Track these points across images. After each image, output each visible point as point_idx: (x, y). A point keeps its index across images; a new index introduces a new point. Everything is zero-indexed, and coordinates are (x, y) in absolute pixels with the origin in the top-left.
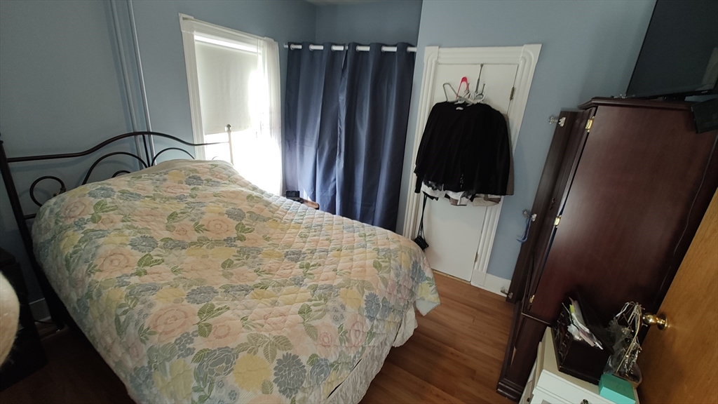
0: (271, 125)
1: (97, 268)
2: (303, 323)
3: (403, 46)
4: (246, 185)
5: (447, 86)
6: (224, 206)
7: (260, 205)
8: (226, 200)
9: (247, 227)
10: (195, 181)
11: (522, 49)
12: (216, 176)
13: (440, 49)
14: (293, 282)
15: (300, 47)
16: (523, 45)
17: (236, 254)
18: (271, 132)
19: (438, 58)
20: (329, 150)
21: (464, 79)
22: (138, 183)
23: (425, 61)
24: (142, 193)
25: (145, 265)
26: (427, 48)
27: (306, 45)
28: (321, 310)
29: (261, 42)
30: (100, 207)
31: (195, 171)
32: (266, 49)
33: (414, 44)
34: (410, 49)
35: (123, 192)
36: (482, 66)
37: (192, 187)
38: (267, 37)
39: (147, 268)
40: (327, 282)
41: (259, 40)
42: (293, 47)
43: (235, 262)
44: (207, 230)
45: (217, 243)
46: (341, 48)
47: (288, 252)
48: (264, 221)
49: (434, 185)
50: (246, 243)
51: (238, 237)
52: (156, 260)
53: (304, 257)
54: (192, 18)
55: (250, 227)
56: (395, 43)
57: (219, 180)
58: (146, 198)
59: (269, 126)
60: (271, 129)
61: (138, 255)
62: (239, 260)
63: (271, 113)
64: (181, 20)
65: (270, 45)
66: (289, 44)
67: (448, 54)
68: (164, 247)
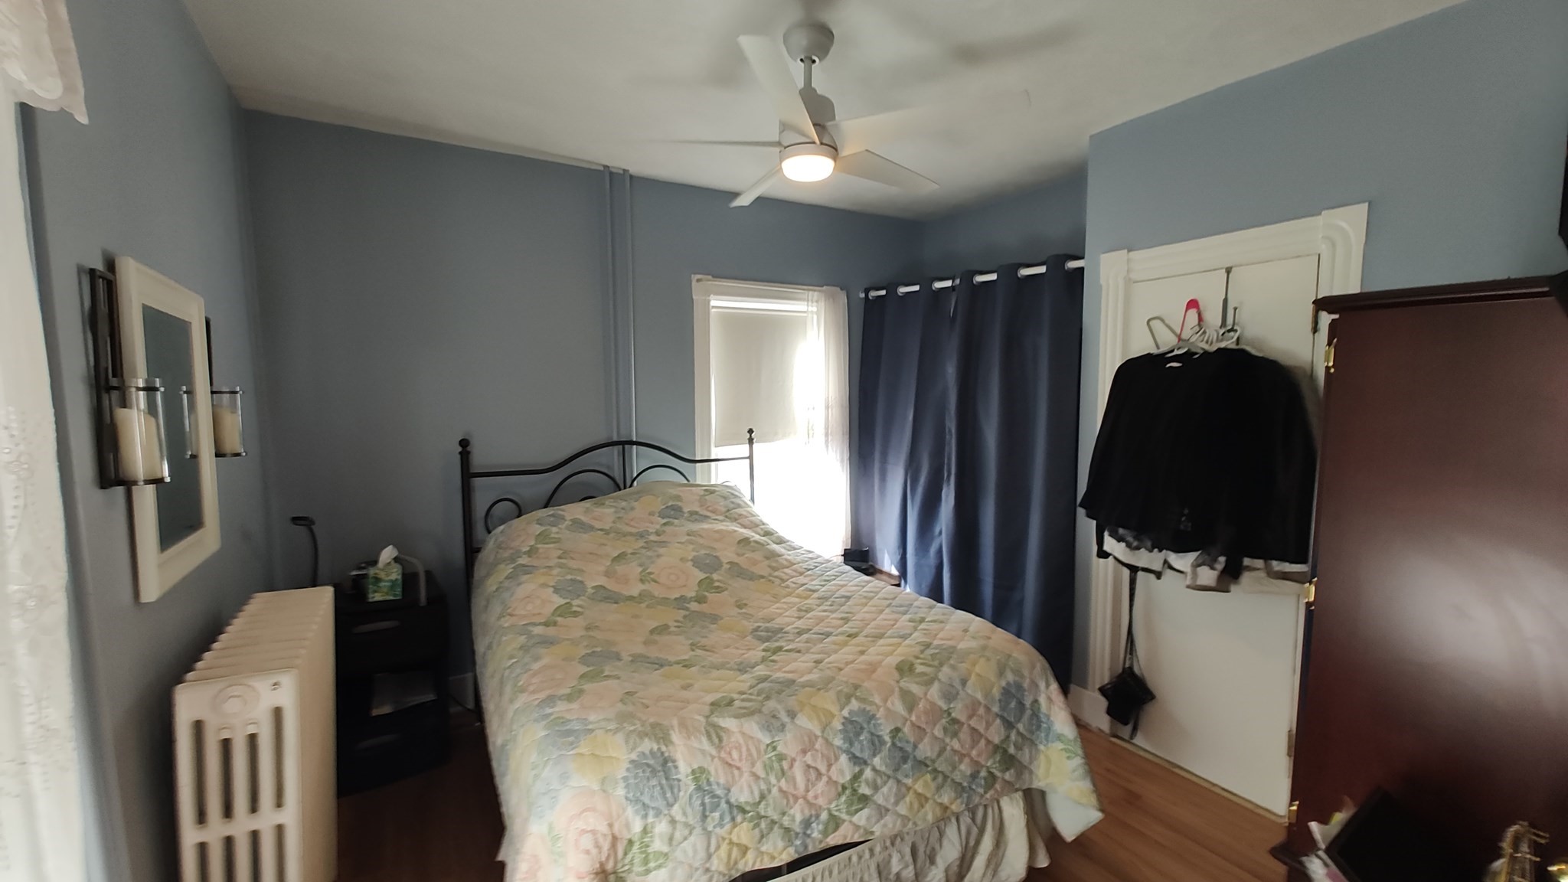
0: (827, 428)
1: (509, 611)
2: (707, 717)
3: (1056, 262)
4: (755, 525)
5: (1155, 324)
6: (693, 550)
7: (758, 556)
8: (701, 541)
9: (717, 584)
10: (672, 513)
11: (1319, 221)
12: (707, 509)
13: (1131, 253)
14: (736, 667)
15: (883, 292)
16: (1320, 214)
17: (681, 619)
18: (827, 441)
19: (1128, 271)
20: (929, 473)
21: (1193, 304)
22: (599, 511)
23: (1103, 282)
24: (597, 525)
25: (559, 616)
26: (1103, 256)
27: (891, 287)
28: (745, 708)
29: (814, 294)
30: (542, 537)
31: (678, 498)
32: (822, 304)
33: (1080, 255)
34: (1073, 264)
35: (575, 521)
36: (1228, 271)
37: (665, 521)
38: (827, 285)
39: (559, 619)
40: (790, 676)
41: (811, 293)
42: (873, 294)
43: (672, 629)
44: (656, 582)
45: (664, 601)
46: (948, 284)
47: (759, 627)
48: (751, 579)
49: (1130, 539)
50: (704, 608)
51: (697, 596)
52: (575, 611)
53: (781, 638)
54: (710, 277)
55: (721, 585)
56: (1044, 259)
57: (709, 514)
58: (599, 532)
59: (823, 431)
60: (827, 435)
61: (559, 601)
62: (679, 627)
63: (827, 407)
64: (694, 283)
65: (831, 297)
66: (867, 291)
67: (1150, 260)
68: (592, 598)
